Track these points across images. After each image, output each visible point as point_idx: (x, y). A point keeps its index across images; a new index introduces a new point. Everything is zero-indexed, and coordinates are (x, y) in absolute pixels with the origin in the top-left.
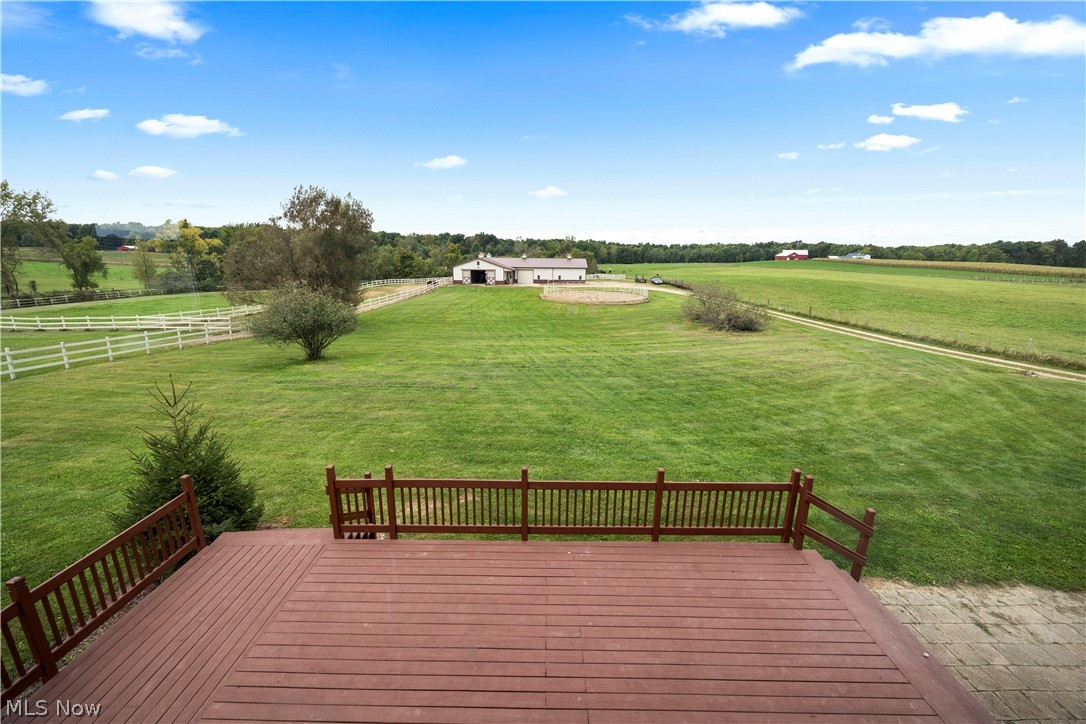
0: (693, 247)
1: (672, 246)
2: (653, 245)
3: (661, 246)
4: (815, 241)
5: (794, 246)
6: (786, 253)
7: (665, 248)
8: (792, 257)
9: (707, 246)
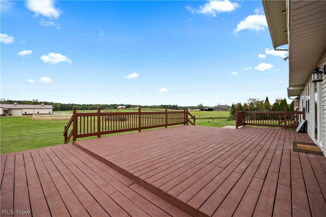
0: (91, 105)
1: (83, 105)
2: (75, 104)
3: (78, 105)
4: (127, 104)
5: (121, 105)
6: (120, 107)
7: (80, 105)
8: (122, 108)
9: (95, 105)
